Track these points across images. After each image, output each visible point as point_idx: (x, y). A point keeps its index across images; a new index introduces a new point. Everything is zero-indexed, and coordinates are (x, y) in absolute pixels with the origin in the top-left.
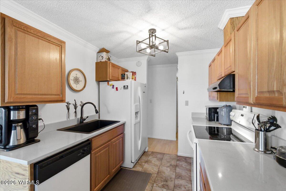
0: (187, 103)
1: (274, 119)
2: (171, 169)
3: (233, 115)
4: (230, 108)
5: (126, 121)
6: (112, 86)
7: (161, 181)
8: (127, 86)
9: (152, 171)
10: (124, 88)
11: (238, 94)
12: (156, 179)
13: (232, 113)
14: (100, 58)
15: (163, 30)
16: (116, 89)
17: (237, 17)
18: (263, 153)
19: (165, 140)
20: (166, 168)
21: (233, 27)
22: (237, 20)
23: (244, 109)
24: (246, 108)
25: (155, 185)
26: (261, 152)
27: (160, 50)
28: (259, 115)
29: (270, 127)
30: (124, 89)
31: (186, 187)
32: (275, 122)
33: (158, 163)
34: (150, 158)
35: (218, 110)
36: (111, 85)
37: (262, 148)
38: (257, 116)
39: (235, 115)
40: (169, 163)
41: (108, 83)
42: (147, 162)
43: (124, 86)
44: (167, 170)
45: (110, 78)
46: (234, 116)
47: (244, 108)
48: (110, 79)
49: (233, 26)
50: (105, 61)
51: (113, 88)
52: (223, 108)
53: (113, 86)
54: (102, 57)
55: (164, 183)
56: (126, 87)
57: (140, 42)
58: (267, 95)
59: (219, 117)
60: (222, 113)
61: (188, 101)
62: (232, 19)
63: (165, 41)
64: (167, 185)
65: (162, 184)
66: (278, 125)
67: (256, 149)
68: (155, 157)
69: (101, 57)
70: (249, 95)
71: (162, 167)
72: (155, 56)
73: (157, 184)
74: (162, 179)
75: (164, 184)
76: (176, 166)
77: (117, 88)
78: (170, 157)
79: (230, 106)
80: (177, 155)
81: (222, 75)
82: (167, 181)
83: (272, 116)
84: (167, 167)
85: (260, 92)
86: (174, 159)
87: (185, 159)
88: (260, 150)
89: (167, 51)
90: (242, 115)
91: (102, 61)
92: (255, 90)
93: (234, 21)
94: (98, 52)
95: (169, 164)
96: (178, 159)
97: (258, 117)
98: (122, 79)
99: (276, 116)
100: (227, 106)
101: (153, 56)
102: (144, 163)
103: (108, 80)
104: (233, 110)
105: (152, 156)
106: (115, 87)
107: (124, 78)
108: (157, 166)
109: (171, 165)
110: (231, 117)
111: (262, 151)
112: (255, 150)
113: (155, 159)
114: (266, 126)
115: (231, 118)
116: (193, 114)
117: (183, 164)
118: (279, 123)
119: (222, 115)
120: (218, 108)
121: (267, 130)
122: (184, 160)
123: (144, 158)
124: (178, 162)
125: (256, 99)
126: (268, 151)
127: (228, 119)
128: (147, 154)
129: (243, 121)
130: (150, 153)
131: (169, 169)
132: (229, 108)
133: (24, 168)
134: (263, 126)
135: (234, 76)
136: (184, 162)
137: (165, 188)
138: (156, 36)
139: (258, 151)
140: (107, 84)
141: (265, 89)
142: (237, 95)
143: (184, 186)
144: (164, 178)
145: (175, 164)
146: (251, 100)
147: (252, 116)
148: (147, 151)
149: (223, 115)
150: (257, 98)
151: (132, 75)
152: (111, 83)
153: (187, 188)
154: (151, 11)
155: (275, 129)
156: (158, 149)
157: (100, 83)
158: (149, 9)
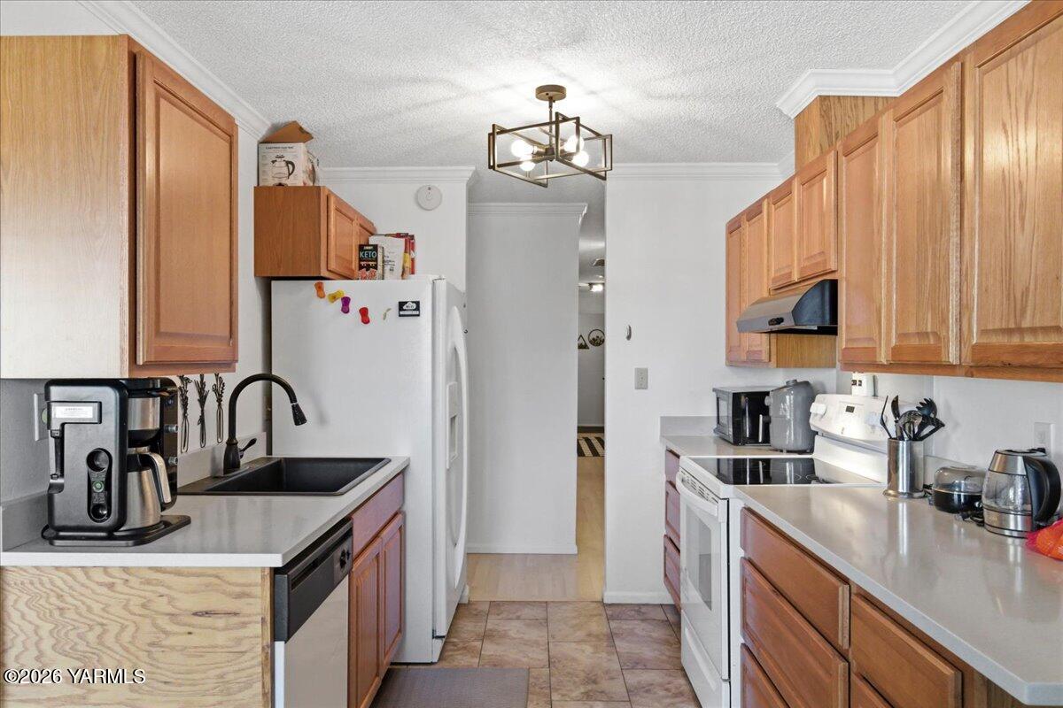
0: (642, 380)
1: (929, 405)
2: (596, 647)
3: (822, 412)
4: (808, 392)
5: (409, 459)
6: (339, 304)
7: (575, 682)
8: (417, 303)
9: (525, 660)
10: (401, 313)
11: (847, 341)
12: (553, 679)
13: (816, 408)
14: (276, 170)
15: (593, 93)
16: (359, 317)
17: (839, 97)
18: (906, 496)
19: (528, 554)
20: (574, 645)
21: (826, 126)
22: (838, 105)
23: (855, 389)
24: (860, 385)
25: (555, 697)
26: (901, 496)
27: (577, 168)
28: (897, 397)
29: (922, 427)
30: (400, 316)
31: (667, 686)
32: (932, 415)
33: (535, 634)
34: (492, 623)
35: (768, 401)
36: (334, 298)
37: (903, 486)
38: (893, 401)
39: (828, 412)
40: (579, 630)
41: (320, 288)
42: (486, 636)
43: (401, 305)
44: (583, 651)
45: (333, 266)
46: (822, 416)
47: (853, 387)
48: (330, 271)
49: (827, 123)
50: (302, 185)
51: (345, 309)
52: (785, 390)
53: (346, 301)
54: (288, 163)
55: (589, 687)
56: (406, 309)
57: (503, 131)
58: (915, 342)
59: (771, 425)
60: (784, 409)
61: (646, 370)
62: (823, 99)
63: (598, 135)
64: (602, 692)
65: (582, 690)
66: (938, 421)
67: (891, 492)
68: (514, 617)
69: (284, 164)
70: (878, 343)
71: (556, 645)
72: (545, 186)
73: (565, 692)
74: (577, 680)
75: (591, 691)
76: (611, 636)
77: (364, 312)
78: (576, 611)
79: (806, 383)
80: (602, 602)
81: (790, 274)
82: (595, 682)
83: (925, 400)
84: (579, 642)
85: (902, 336)
86: (596, 616)
87: (639, 612)
88: (900, 490)
89: (603, 174)
90: (850, 409)
91: (290, 182)
92: (891, 329)
93: (829, 108)
94: (265, 141)
95: (581, 634)
96: (610, 613)
97: (895, 405)
98: (361, 267)
99: (935, 401)
100: (796, 384)
101: (540, 184)
102: (480, 643)
103: (324, 273)
104: (818, 397)
105: (498, 615)
106: (355, 307)
107: (371, 263)
108: (537, 643)
109: (589, 635)
110: (811, 421)
111: (903, 493)
112: (889, 495)
113: (515, 623)
114: (913, 423)
115: (815, 423)
116: (667, 422)
117: (635, 628)
118: (941, 416)
119: (781, 417)
120: (767, 394)
121: (916, 438)
122: (633, 616)
123: (468, 627)
124: (614, 624)
125: (893, 352)
126: (918, 491)
127: (801, 431)
128: (474, 612)
129: (853, 427)
130: (486, 607)
131: (588, 649)
132: (803, 393)
133: (238, 589)
134: (907, 426)
135: (834, 284)
136: (636, 622)
137: (596, 700)
138: (581, 122)
139: (895, 496)
140: (314, 290)
141: (912, 329)
142: (844, 343)
143: (661, 685)
144: (582, 675)
145: (605, 630)
146: (883, 356)
147: (879, 404)
148: (467, 602)
149: (785, 416)
150: (896, 351)
151: (403, 251)
152: (331, 287)
153: (673, 690)
154: (582, 43)
155: (932, 432)
156: (510, 588)
157: (274, 284)
158: (576, 38)
